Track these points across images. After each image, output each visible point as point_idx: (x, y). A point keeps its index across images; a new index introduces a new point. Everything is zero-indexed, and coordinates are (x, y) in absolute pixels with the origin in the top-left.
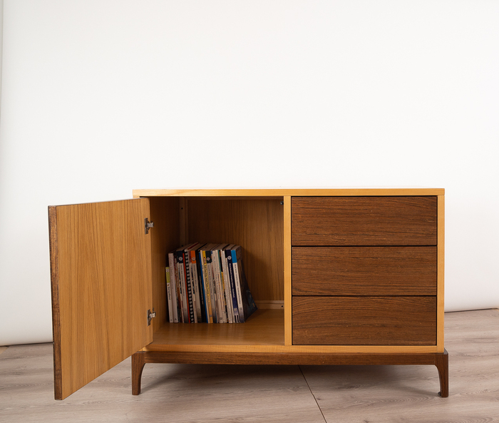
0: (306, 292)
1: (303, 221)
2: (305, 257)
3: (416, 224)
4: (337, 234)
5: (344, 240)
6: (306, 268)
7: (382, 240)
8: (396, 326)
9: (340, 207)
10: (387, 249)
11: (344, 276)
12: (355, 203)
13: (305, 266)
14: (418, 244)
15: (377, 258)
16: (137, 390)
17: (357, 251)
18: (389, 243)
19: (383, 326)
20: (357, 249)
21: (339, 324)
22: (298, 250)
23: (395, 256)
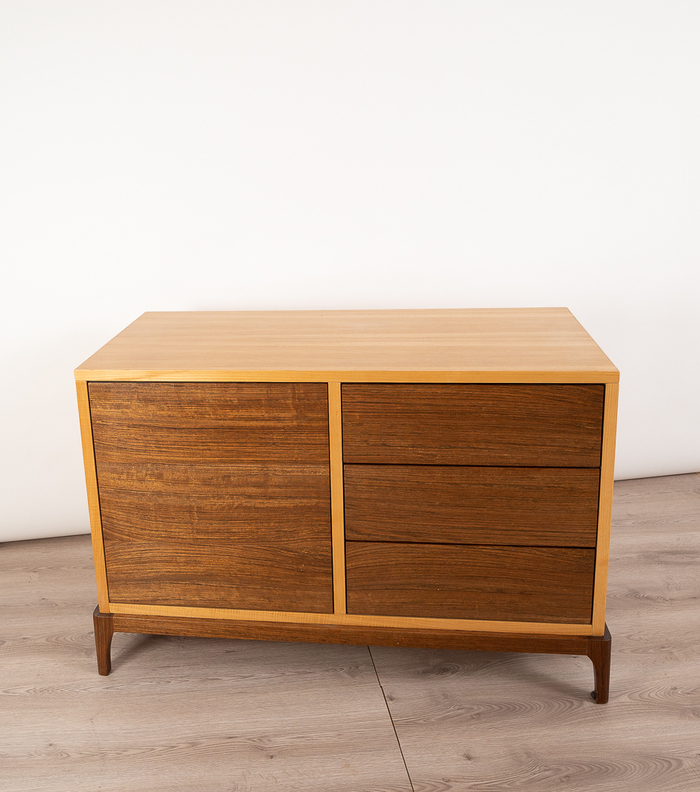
0: (369, 535)
1: (361, 424)
2: (365, 482)
3: (564, 432)
4: (422, 446)
5: (435, 456)
6: (368, 499)
7: (503, 457)
8: (522, 593)
9: (426, 402)
10: (510, 472)
11: (433, 513)
12: (454, 394)
13: (366, 496)
14: (566, 464)
15: (491, 485)
16: (106, 668)
17: (456, 475)
18: (513, 462)
19: (501, 591)
20: (458, 470)
21: (424, 586)
22: (353, 470)
23: (523, 483)
